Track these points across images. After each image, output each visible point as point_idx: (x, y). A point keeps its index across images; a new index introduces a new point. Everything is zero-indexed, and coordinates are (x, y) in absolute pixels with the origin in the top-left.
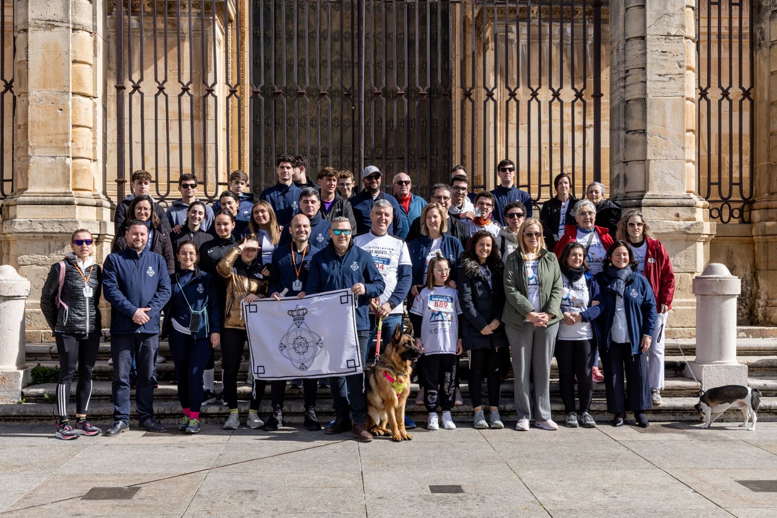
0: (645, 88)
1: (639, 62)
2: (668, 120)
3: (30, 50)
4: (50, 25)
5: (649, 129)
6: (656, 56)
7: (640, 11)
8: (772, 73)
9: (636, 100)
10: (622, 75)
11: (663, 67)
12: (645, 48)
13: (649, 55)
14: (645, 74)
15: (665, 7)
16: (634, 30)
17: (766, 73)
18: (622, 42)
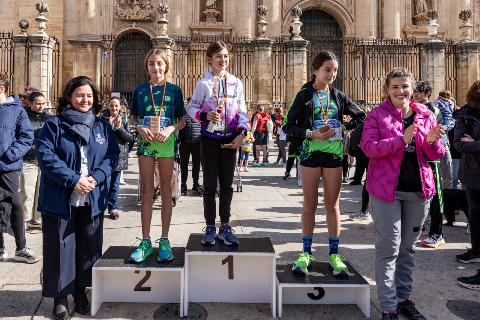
0: (434, 78)
1: (432, 72)
2: (439, 86)
3: (295, 70)
4: (299, 64)
5: (435, 88)
6: (436, 71)
7: (432, 60)
8: (462, 75)
9: (431, 81)
10: (427, 75)
11: (438, 73)
12: (433, 69)
13: (434, 71)
14: (433, 75)
15: (438, 60)
16: (430, 64)
17: (461, 75)
18: (427, 67)
